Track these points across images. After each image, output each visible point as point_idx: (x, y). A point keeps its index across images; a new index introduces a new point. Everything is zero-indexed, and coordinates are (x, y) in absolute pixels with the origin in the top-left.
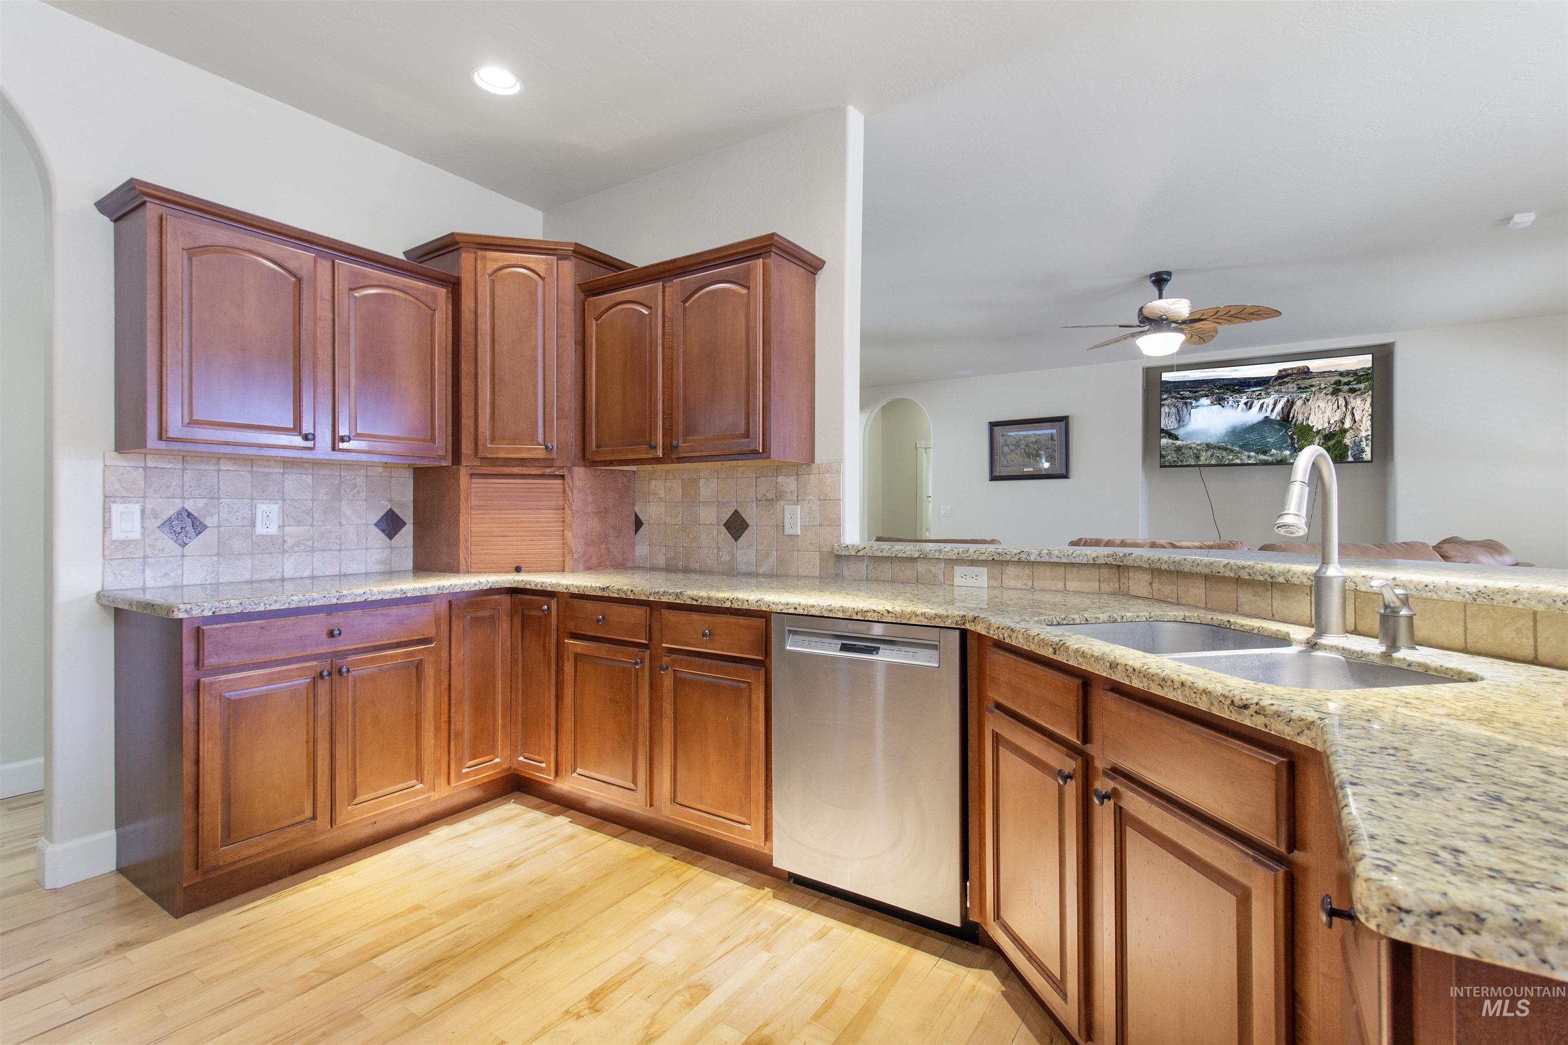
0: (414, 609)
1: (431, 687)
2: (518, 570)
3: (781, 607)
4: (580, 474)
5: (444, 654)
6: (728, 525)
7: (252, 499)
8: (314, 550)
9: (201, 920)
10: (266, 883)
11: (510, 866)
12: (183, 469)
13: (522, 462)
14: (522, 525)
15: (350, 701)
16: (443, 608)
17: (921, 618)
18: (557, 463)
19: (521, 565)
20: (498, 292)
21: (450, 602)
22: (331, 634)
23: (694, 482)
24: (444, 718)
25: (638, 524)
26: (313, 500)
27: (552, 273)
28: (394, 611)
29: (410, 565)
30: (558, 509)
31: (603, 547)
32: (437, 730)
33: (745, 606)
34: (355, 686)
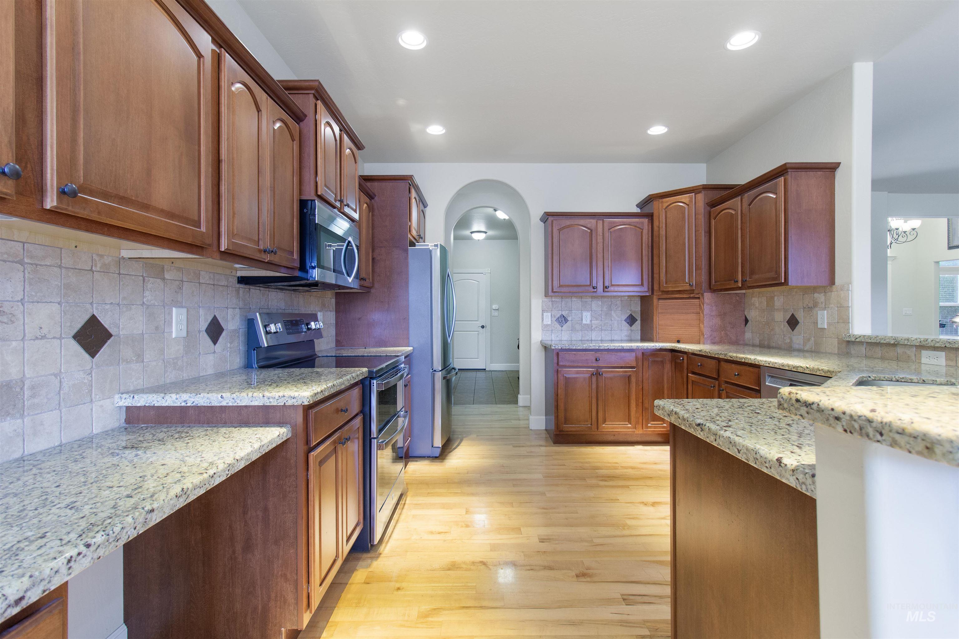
0: (627, 354)
1: (634, 386)
2: (678, 342)
3: (763, 363)
4: (708, 297)
5: (641, 374)
6: (789, 322)
7: (582, 311)
8: (602, 330)
9: (559, 446)
10: (578, 443)
11: (655, 463)
12: (562, 301)
13: (679, 292)
14: (681, 321)
15: (603, 385)
16: (640, 355)
17: (821, 372)
18: (696, 292)
19: (681, 340)
20: (668, 216)
21: (643, 353)
22: (596, 360)
23: (772, 298)
24: (640, 401)
25: (747, 321)
26: (601, 311)
27: (692, 201)
28: (619, 354)
29: (639, 338)
30: (697, 314)
31: (722, 333)
32: (637, 405)
33: (750, 362)
34: (605, 380)
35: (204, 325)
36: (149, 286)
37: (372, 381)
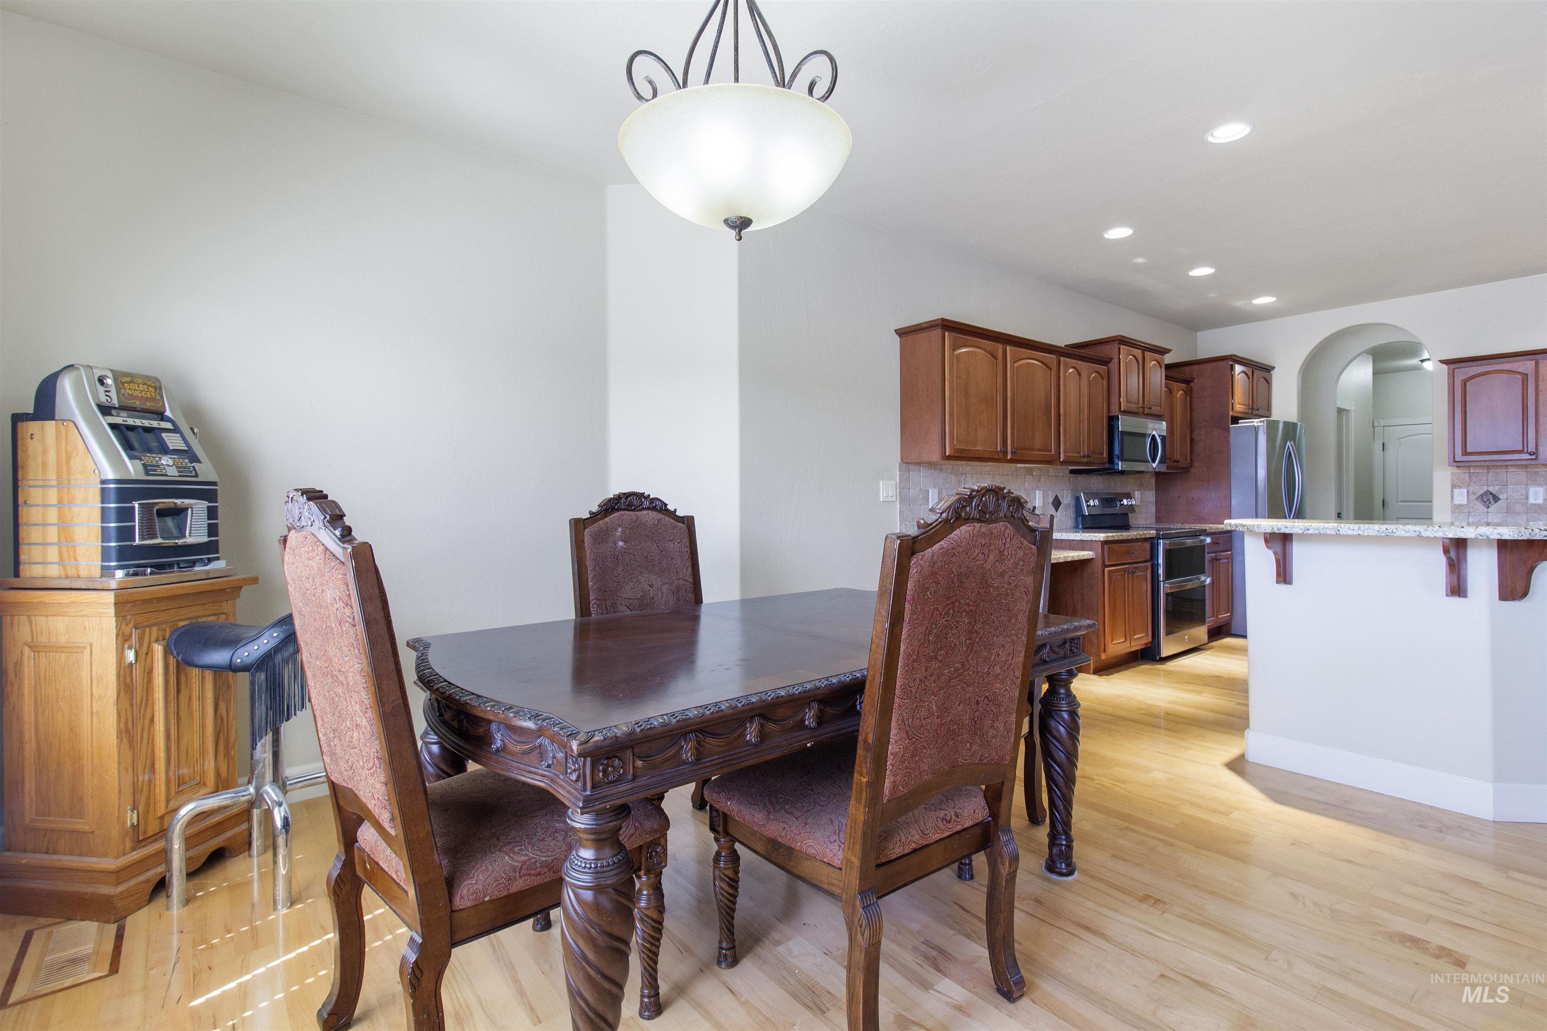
7: (1527, 485)
12: (1488, 473)
35: (1051, 500)
36: (1027, 479)
37: (1159, 541)
